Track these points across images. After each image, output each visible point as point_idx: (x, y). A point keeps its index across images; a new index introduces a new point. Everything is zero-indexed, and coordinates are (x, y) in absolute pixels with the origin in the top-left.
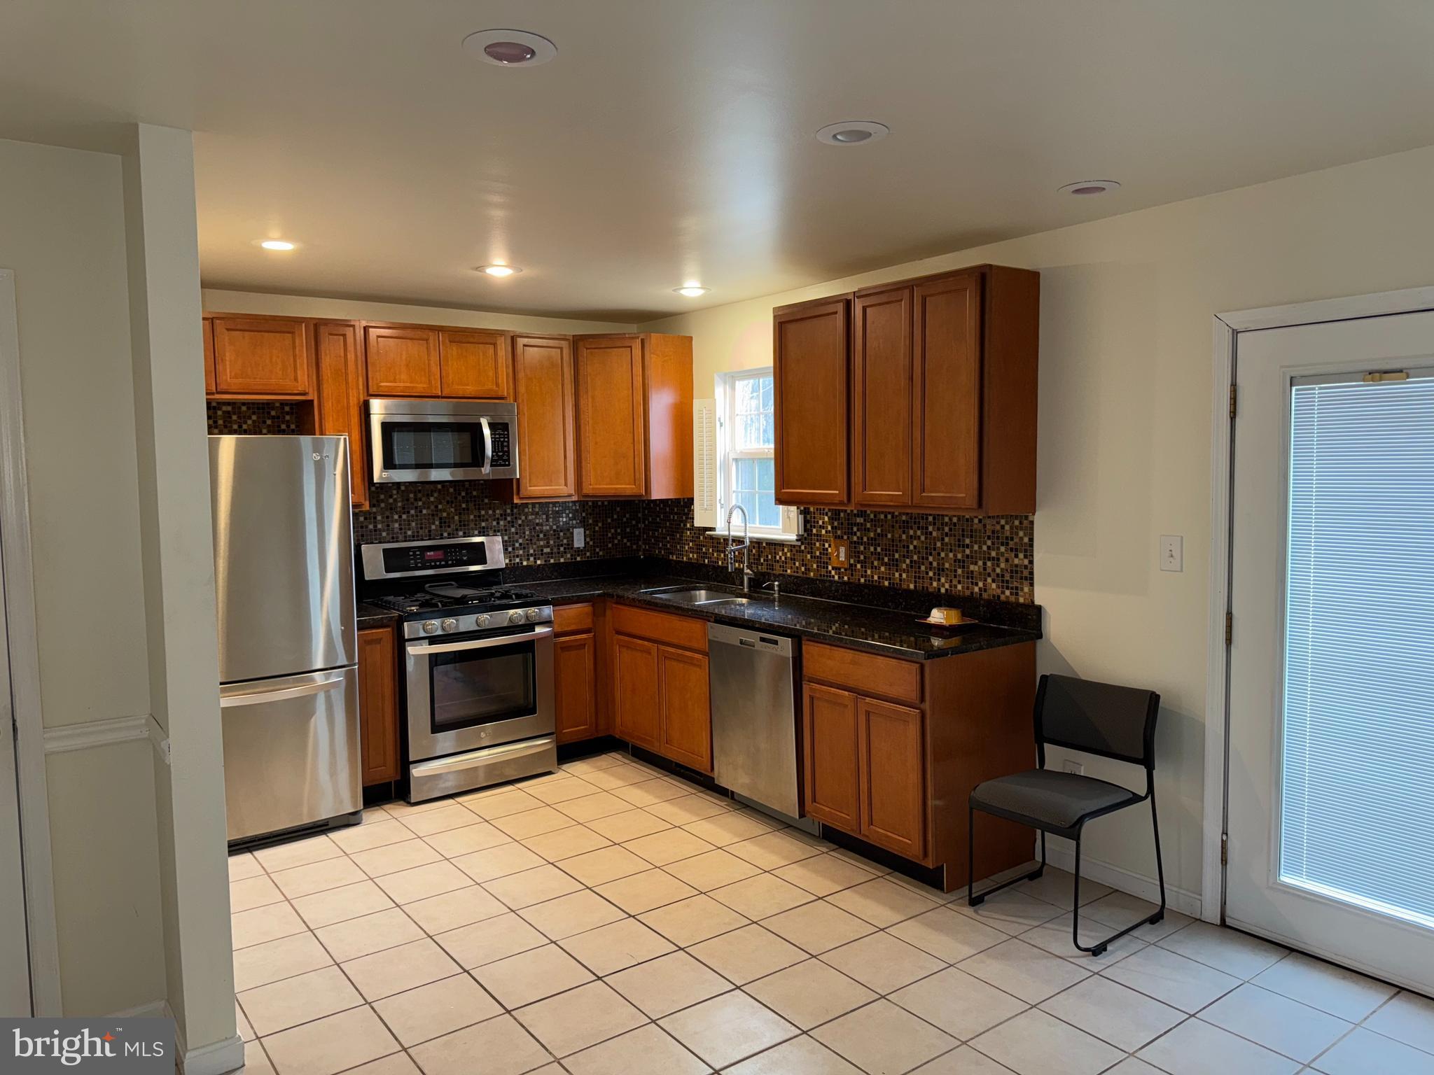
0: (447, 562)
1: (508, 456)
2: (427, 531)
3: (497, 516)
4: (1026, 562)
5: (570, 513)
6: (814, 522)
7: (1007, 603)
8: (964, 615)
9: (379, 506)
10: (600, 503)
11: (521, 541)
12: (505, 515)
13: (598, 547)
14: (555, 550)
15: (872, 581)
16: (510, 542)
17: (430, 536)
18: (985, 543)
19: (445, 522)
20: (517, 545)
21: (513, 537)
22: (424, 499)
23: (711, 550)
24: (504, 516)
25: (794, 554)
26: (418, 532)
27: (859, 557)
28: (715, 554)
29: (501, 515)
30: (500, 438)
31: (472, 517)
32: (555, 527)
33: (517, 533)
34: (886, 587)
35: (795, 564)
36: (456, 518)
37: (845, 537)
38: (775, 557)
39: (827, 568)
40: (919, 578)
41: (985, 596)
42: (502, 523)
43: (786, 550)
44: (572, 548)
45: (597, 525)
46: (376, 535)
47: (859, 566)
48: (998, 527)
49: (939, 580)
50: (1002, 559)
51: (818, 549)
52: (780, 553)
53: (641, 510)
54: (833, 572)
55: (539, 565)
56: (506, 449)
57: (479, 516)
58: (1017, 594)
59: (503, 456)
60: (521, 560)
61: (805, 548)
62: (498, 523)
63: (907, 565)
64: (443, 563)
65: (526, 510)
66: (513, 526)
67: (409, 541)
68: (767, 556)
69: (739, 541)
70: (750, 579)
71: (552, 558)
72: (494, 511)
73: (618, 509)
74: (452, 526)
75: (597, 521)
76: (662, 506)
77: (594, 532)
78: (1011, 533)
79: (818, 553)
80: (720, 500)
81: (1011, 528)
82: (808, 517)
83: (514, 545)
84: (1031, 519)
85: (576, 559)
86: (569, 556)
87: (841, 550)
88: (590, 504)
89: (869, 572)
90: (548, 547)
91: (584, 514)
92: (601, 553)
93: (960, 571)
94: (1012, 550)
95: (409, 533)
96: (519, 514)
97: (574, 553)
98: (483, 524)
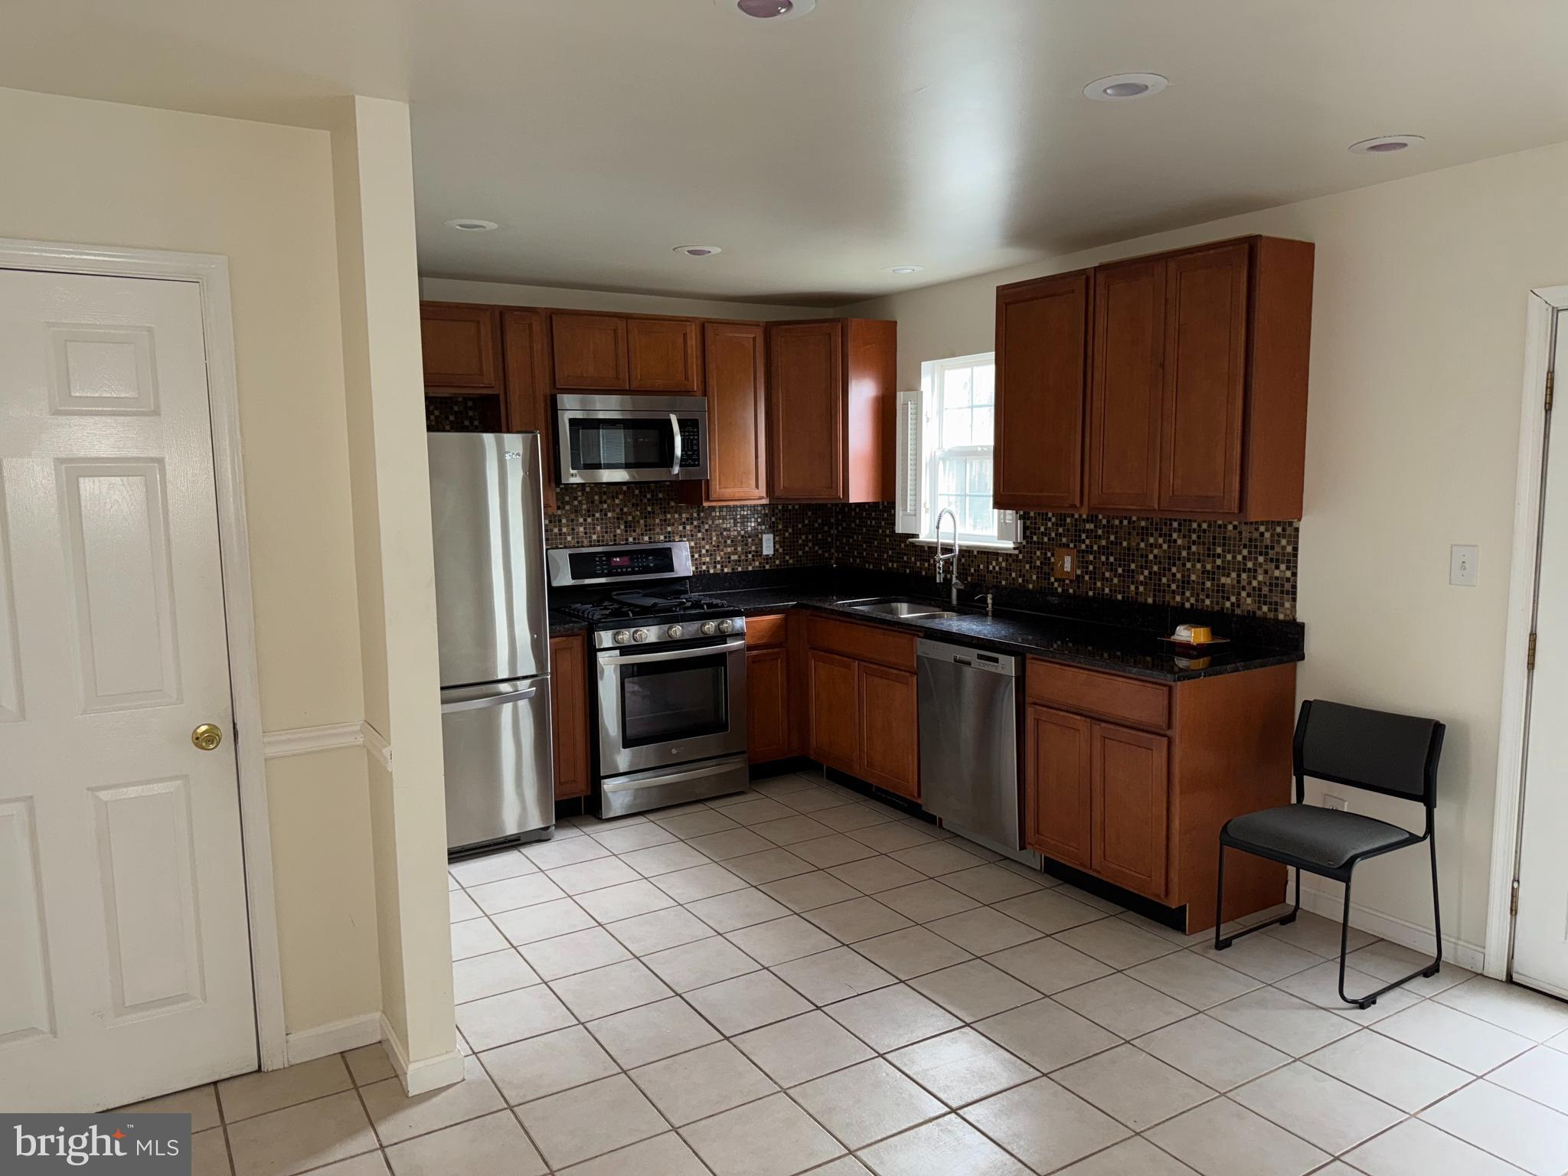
0: (633, 568)
1: (698, 455)
2: (612, 535)
3: (683, 520)
4: (1288, 574)
5: (758, 517)
6: (1035, 528)
7: (1265, 619)
8: (1214, 633)
9: (564, 508)
10: (790, 507)
11: (707, 547)
12: (692, 519)
13: (787, 554)
14: (743, 558)
15: (1103, 595)
16: (696, 548)
17: (615, 540)
18: (1240, 553)
19: (630, 527)
20: (704, 551)
21: (700, 543)
22: (609, 501)
23: (913, 559)
24: (690, 520)
25: (1010, 565)
26: (603, 537)
27: (1087, 568)
28: (918, 564)
29: (687, 519)
30: (689, 435)
31: (657, 521)
32: (743, 532)
33: (703, 539)
34: (1120, 601)
35: (1011, 575)
36: (642, 522)
37: (1072, 545)
38: (988, 567)
39: (1049, 579)
40: (1159, 591)
41: (1238, 611)
42: (688, 527)
43: (1000, 559)
44: (760, 556)
45: (787, 531)
46: (560, 539)
47: (1087, 578)
48: (1256, 535)
49: (1183, 594)
50: (1260, 571)
51: (1038, 558)
52: (994, 563)
53: (834, 514)
54: (1056, 585)
55: (727, 573)
56: (695, 448)
57: (665, 520)
58: (1276, 610)
59: (693, 454)
60: (708, 567)
61: (1024, 557)
62: (684, 528)
63: (1145, 577)
64: (629, 570)
65: (713, 514)
66: (699, 531)
67: (595, 546)
68: (979, 566)
69: (948, 549)
70: (958, 591)
71: (740, 566)
72: (680, 515)
73: (810, 514)
74: (637, 530)
75: (787, 527)
76: (857, 510)
77: (784, 538)
78: (1272, 541)
79: (1038, 563)
80: (925, 504)
81: (1272, 535)
82: (1028, 522)
83: (700, 551)
84: (1295, 525)
85: (764, 567)
86: (757, 564)
87: (1066, 560)
88: (780, 507)
89: (1099, 584)
90: (736, 554)
91: (773, 519)
92: (791, 561)
93: (1208, 584)
94: (1272, 560)
95: (594, 537)
96: (707, 518)
97: (763, 561)
98: (669, 529)
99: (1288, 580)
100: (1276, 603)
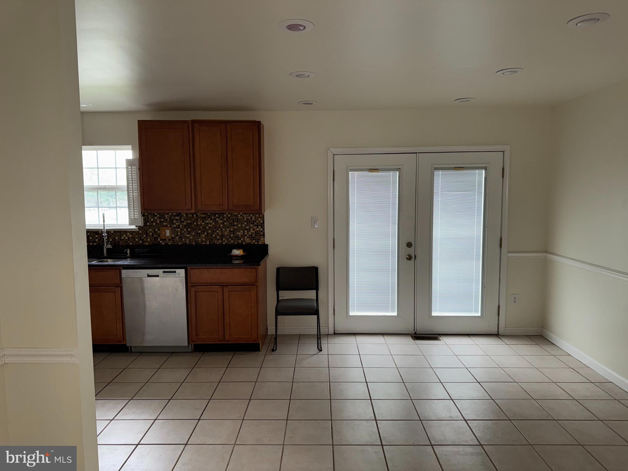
4: (262, 229)
6: (149, 220)
7: (254, 244)
15: (186, 243)
18: (244, 224)
25: (134, 236)
27: (177, 234)
34: (194, 245)
35: (135, 240)
37: (169, 226)
38: (121, 238)
39: (157, 240)
40: (212, 240)
41: (244, 243)
43: (128, 234)
47: (177, 238)
48: (249, 218)
50: (251, 229)
52: (124, 236)
54: (161, 242)
58: (258, 241)
61: (142, 232)
63: (205, 235)
78: (255, 219)
79: (151, 234)
82: (145, 217)
84: (263, 214)
87: (167, 231)
89: (183, 240)
94: (255, 225)
99: (262, 231)
100: (258, 239)
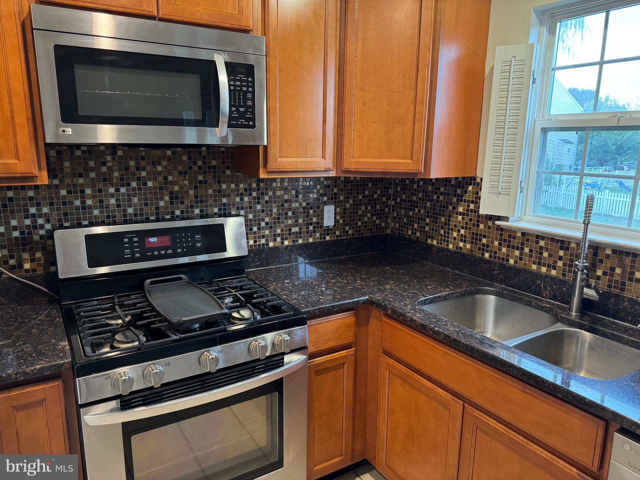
0: (175, 250)
1: (253, 113)
3: (241, 191)
5: (321, 189)
11: (267, 219)
13: (347, 225)
14: (304, 230)
16: (254, 221)
19: (177, 198)
20: (263, 224)
21: (258, 216)
22: (149, 168)
23: (496, 243)
24: (248, 191)
26: (141, 210)
28: (504, 250)
30: (241, 86)
31: (210, 192)
32: (304, 204)
33: (262, 211)
36: (192, 192)
42: (246, 199)
44: (321, 227)
45: (348, 202)
53: (392, 186)
55: (287, 246)
56: (250, 103)
57: (219, 191)
59: (246, 112)
60: (267, 240)
62: (242, 199)
64: (170, 251)
65: (274, 184)
66: (259, 203)
71: (300, 238)
72: (237, 185)
73: (370, 186)
74: (186, 202)
75: (348, 198)
77: (345, 209)
80: (521, 182)
83: (259, 224)
86: (318, 235)
88: (343, 179)
90: (297, 226)
91: (335, 190)
92: (350, 232)
95: (130, 210)
96: (266, 189)
97: (323, 233)
